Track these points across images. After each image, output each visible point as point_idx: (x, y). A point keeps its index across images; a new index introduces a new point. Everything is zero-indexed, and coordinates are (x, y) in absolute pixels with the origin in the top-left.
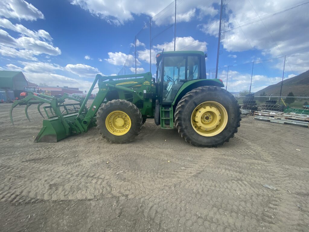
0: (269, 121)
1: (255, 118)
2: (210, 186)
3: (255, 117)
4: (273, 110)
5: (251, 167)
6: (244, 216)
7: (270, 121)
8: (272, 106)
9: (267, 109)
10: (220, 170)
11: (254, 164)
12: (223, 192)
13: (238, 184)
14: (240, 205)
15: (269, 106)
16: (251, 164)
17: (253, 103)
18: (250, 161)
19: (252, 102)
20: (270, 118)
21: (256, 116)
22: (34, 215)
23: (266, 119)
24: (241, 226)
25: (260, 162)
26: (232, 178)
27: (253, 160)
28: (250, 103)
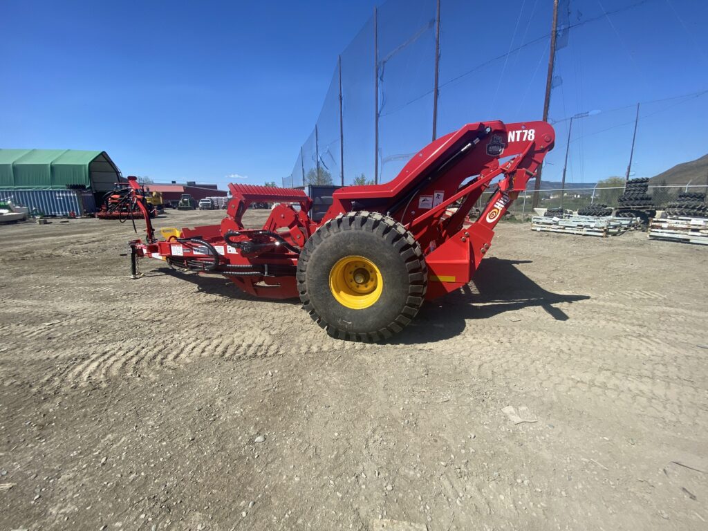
0: (686, 241)
1: (650, 236)
2: (583, 344)
3: (652, 234)
4: (695, 215)
5: (662, 319)
6: (669, 383)
7: (689, 240)
8: (693, 208)
9: (682, 214)
10: (594, 321)
11: (669, 314)
12: (613, 353)
13: (641, 342)
14: (654, 369)
15: (687, 207)
16: (661, 314)
17: (644, 202)
18: (657, 309)
19: (642, 199)
20: (690, 233)
21: (653, 230)
22: (276, 371)
23: (680, 236)
24: (665, 395)
25: (680, 310)
26: (626, 334)
27: (665, 308)
28: (637, 202)
